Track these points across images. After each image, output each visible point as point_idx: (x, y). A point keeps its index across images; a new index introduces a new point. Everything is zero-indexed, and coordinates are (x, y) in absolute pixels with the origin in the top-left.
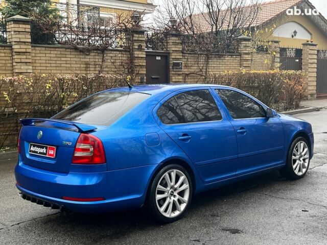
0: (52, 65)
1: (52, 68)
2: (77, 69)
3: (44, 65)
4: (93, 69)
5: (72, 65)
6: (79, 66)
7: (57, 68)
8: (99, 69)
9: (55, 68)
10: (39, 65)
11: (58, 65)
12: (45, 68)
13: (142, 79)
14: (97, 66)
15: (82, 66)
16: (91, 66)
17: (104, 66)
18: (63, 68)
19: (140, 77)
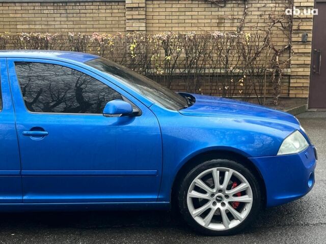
0: (174, 21)
1: (173, 25)
2: (206, 25)
3: (163, 21)
4: (229, 25)
5: (200, 21)
6: (209, 21)
7: (180, 25)
8: (238, 24)
9: (177, 25)
10: (157, 21)
11: (181, 21)
12: (164, 25)
13: (305, 36)
14: (236, 21)
15: (214, 21)
16: (226, 21)
17: (246, 21)
18: (187, 25)
19: (301, 35)
